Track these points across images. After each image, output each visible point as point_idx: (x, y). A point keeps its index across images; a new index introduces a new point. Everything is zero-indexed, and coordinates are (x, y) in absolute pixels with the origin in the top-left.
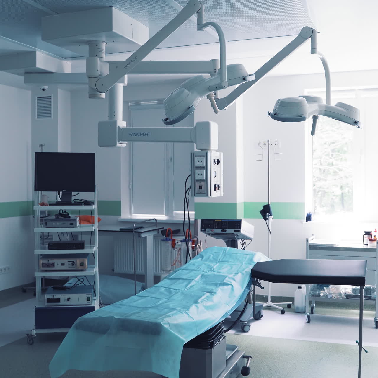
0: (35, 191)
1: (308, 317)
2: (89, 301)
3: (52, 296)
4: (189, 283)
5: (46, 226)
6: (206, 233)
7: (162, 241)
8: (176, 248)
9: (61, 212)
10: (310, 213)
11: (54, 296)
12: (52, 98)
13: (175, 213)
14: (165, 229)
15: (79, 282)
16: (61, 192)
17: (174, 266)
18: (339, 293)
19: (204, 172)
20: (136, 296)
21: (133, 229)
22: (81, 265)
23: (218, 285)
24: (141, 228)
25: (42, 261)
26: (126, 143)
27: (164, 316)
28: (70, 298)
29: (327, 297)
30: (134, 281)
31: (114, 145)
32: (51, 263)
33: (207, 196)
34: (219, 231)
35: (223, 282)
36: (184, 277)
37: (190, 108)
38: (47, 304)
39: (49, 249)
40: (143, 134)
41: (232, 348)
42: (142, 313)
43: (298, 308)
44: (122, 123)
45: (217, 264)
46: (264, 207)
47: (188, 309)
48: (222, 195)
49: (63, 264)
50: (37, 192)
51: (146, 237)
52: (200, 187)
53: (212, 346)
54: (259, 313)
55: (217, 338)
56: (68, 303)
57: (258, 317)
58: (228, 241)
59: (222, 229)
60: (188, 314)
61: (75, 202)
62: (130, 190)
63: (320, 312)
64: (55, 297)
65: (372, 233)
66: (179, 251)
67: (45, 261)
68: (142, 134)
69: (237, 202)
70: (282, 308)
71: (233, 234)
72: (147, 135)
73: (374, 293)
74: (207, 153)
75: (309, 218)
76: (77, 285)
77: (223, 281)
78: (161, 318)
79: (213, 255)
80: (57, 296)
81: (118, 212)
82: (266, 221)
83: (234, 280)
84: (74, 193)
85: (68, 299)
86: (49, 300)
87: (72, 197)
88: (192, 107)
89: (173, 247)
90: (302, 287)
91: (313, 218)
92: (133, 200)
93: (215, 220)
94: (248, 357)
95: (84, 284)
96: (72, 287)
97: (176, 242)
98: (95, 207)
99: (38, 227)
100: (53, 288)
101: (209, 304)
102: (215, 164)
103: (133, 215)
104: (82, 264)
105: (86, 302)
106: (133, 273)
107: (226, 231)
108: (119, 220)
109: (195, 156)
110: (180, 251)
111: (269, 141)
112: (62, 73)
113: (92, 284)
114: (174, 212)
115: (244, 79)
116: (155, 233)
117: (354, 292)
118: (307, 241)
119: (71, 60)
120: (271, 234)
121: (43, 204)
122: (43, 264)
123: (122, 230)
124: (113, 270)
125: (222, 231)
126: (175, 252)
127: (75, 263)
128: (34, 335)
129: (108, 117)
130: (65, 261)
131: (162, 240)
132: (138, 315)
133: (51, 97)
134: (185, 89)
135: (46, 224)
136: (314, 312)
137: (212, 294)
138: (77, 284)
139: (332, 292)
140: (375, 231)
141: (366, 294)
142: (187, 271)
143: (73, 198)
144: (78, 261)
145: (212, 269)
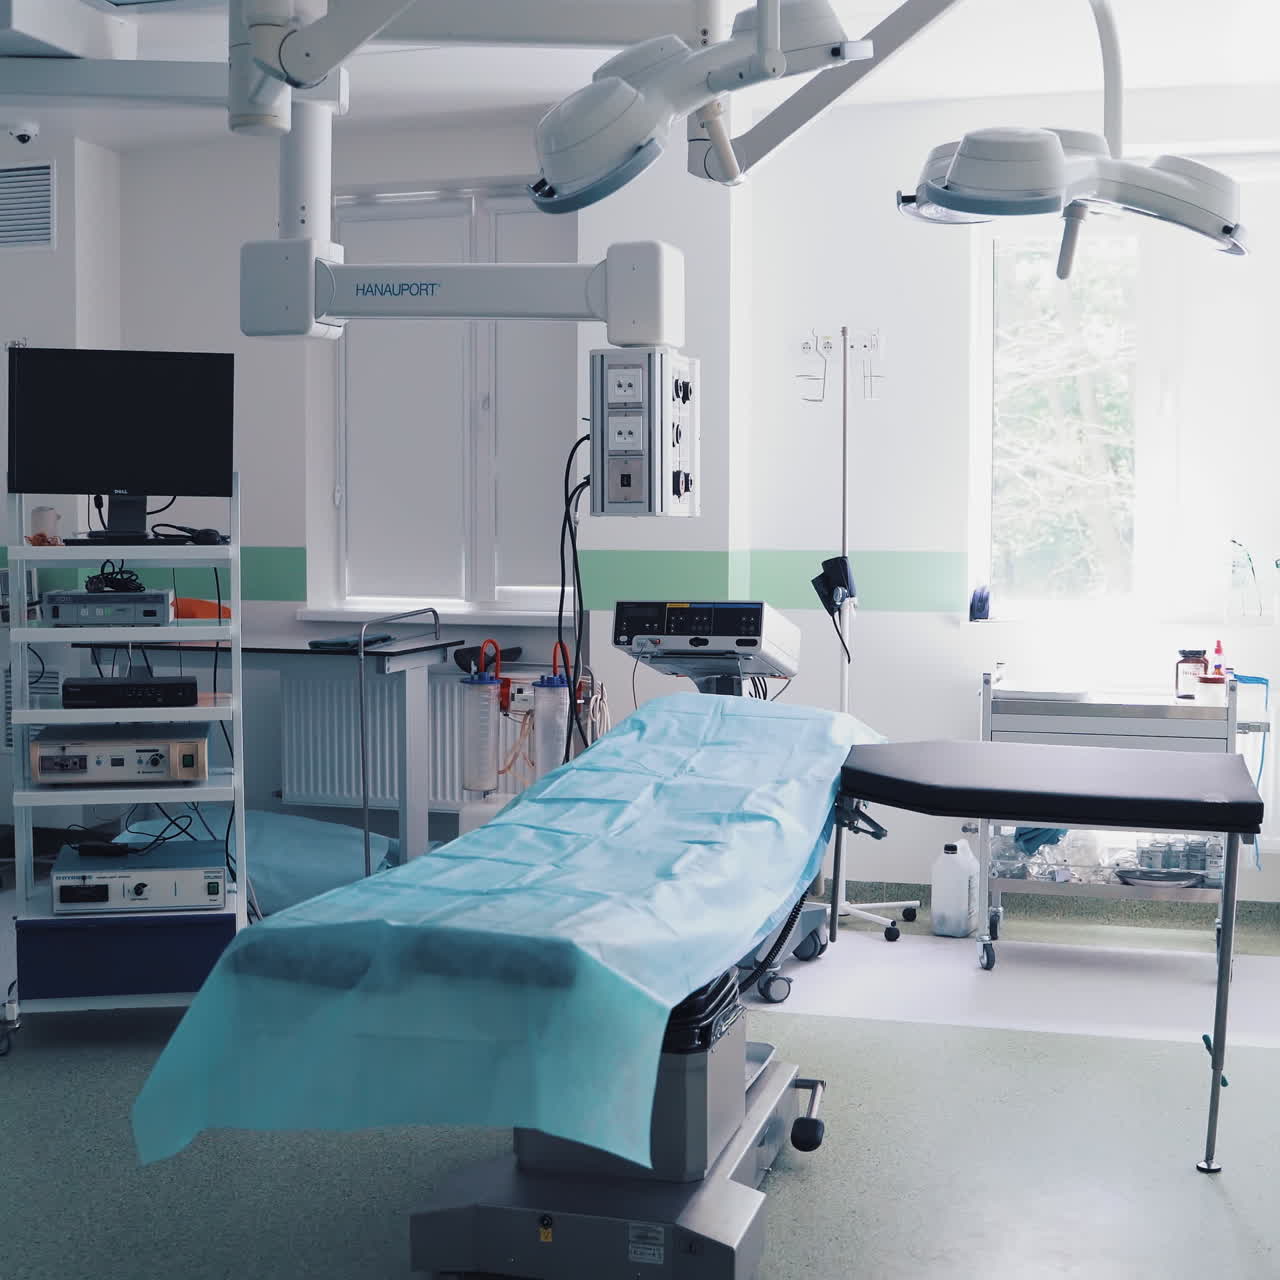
0: (9, 492)
1: (987, 948)
2: (213, 897)
3: (78, 878)
4: (617, 814)
5: (56, 621)
6: (633, 654)
7: (467, 685)
8: (516, 712)
9: (108, 569)
10: (983, 590)
11: (84, 878)
12: (51, 171)
13: (500, 592)
14: (466, 646)
15: (174, 830)
16: (105, 498)
17: (509, 774)
18: (1095, 866)
19: (638, 423)
20: (436, 855)
21: (357, 644)
22: (185, 766)
23: (724, 820)
24: (385, 640)
25: (38, 751)
26: (342, 322)
27: (574, 918)
28: (145, 886)
29: (1053, 879)
30: (360, 833)
31: (301, 330)
32: (76, 757)
33: (650, 510)
34: (682, 642)
35: (741, 811)
36: (594, 795)
37: (640, 148)
38: (59, 907)
39: (66, 706)
40: (410, 288)
41: (759, 1054)
42: (484, 909)
43: (943, 920)
44: (329, 252)
45: (698, 751)
46: (826, 564)
47: (648, 897)
48: (698, 514)
49: (118, 762)
50: (17, 495)
51: (402, 674)
52: (626, 480)
53: (706, 1044)
54: (813, 937)
55: (719, 1014)
56: (138, 904)
57: (812, 951)
58: (708, 682)
59: (693, 637)
60: (651, 913)
61: (157, 535)
62: (338, 508)
63: (1018, 932)
64: (88, 882)
65: (1207, 656)
66: (524, 723)
67: (52, 751)
68: (406, 287)
69: (731, 549)
70: (888, 922)
71: (734, 653)
72: (424, 292)
73: (1216, 863)
74: (650, 355)
75: (979, 609)
76: (165, 839)
77: (741, 804)
78: (566, 922)
79: (680, 721)
80: (95, 878)
81: (296, 589)
82: (832, 614)
83: (779, 804)
84: (153, 502)
85: (139, 889)
86: (68, 894)
87: (148, 517)
88: (649, 148)
89: (504, 707)
90: (958, 848)
91: (993, 607)
92: (347, 551)
93: (668, 606)
94: (811, 1085)
95: (192, 837)
96: (149, 847)
97: (513, 689)
98: (233, 551)
99: (21, 625)
100: (76, 852)
101: (712, 881)
102: (678, 396)
103: (348, 598)
104: (189, 761)
105: (205, 900)
106: (360, 804)
107: (705, 642)
108: (298, 618)
109: (605, 366)
110: (528, 721)
111: (849, 331)
112: (106, 58)
113: (221, 836)
114: (497, 588)
115: (836, 52)
116: (434, 659)
117: (1147, 860)
118: (987, 682)
119: (140, 12)
120: (849, 661)
121: (40, 540)
122: (43, 759)
123: (317, 649)
124: (279, 794)
125: (692, 642)
126: (512, 725)
127: (161, 756)
128: (12, 1022)
129: (277, 229)
130: (126, 750)
131: (463, 681)
132: (470, 914)
133: (48, 168)
134: (624, 79)
135: (55, 613)
136: (999, 934)
137: (711, 849)
138: (165, 835)
139: (1070, 862)
140: (1218, 651)
141: (1188, 868)
142: (595, 776)
143: (150, 521)
144: (176, 750)
145: (688, 769)
